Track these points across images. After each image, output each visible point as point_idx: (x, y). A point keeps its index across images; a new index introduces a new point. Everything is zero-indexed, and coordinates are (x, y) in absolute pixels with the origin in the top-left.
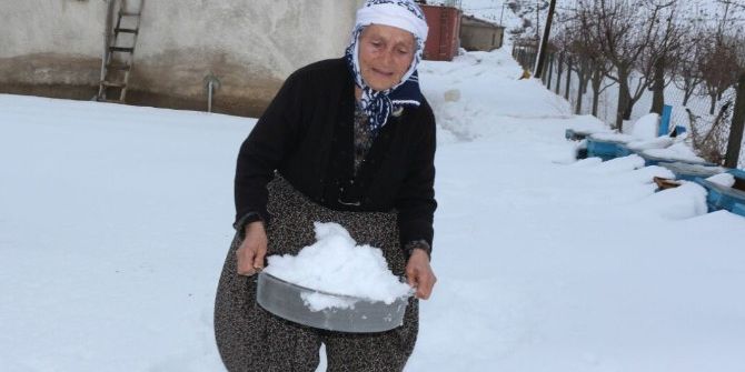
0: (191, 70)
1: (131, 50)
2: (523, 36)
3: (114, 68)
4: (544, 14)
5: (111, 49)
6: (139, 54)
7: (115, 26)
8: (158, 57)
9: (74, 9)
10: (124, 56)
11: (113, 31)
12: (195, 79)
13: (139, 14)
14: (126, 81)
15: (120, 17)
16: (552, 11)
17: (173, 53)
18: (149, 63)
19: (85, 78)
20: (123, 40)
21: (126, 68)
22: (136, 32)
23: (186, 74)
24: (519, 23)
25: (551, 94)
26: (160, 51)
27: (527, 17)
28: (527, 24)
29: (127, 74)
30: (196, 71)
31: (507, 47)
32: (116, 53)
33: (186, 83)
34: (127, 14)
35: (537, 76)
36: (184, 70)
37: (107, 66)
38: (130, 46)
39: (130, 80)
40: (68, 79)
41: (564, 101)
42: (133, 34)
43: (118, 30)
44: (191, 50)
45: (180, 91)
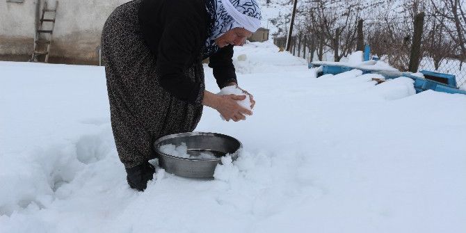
0: (88, 43)
1: (51, 32)
2: (279, 36)
3: (41, 43)
4: (289, 25)
5: (39, 32)
6: (56, 34)
7: (41, 17)
8: (68, 36)
9: (15, 8)
10: (47, 36)
11: (40, 21)
12: (90, 48)
13: (55, 11)
14: (48, 50)
15: (44, 12)
16: (292, 24)
17: (77, 34)
18: (63, 40)
19: (24, 50)
20: (46, 26)
21: (49, 42)
22: (54, 21)
23: (85, 46)
24: (276, 30)
25: (296, 58)
26: (69, 32)
27: (280, 27)
28: (280, 30)
29: (49, 46)
30: (91, 44)
31: (271, 41)
32: (42, 34)
33: (85, 51)
34: (47, 11)
35: (287, 50)
36: (83, 43)
37: (37, 42)
38: (50, 30)
39: (51, 50)
40: (14, 51)
41: (303, 59)
42: (51, 23)
43: (42, 20)
44: (88, 31)
45: (82, 56)
